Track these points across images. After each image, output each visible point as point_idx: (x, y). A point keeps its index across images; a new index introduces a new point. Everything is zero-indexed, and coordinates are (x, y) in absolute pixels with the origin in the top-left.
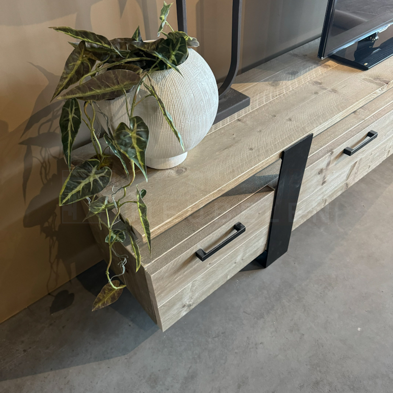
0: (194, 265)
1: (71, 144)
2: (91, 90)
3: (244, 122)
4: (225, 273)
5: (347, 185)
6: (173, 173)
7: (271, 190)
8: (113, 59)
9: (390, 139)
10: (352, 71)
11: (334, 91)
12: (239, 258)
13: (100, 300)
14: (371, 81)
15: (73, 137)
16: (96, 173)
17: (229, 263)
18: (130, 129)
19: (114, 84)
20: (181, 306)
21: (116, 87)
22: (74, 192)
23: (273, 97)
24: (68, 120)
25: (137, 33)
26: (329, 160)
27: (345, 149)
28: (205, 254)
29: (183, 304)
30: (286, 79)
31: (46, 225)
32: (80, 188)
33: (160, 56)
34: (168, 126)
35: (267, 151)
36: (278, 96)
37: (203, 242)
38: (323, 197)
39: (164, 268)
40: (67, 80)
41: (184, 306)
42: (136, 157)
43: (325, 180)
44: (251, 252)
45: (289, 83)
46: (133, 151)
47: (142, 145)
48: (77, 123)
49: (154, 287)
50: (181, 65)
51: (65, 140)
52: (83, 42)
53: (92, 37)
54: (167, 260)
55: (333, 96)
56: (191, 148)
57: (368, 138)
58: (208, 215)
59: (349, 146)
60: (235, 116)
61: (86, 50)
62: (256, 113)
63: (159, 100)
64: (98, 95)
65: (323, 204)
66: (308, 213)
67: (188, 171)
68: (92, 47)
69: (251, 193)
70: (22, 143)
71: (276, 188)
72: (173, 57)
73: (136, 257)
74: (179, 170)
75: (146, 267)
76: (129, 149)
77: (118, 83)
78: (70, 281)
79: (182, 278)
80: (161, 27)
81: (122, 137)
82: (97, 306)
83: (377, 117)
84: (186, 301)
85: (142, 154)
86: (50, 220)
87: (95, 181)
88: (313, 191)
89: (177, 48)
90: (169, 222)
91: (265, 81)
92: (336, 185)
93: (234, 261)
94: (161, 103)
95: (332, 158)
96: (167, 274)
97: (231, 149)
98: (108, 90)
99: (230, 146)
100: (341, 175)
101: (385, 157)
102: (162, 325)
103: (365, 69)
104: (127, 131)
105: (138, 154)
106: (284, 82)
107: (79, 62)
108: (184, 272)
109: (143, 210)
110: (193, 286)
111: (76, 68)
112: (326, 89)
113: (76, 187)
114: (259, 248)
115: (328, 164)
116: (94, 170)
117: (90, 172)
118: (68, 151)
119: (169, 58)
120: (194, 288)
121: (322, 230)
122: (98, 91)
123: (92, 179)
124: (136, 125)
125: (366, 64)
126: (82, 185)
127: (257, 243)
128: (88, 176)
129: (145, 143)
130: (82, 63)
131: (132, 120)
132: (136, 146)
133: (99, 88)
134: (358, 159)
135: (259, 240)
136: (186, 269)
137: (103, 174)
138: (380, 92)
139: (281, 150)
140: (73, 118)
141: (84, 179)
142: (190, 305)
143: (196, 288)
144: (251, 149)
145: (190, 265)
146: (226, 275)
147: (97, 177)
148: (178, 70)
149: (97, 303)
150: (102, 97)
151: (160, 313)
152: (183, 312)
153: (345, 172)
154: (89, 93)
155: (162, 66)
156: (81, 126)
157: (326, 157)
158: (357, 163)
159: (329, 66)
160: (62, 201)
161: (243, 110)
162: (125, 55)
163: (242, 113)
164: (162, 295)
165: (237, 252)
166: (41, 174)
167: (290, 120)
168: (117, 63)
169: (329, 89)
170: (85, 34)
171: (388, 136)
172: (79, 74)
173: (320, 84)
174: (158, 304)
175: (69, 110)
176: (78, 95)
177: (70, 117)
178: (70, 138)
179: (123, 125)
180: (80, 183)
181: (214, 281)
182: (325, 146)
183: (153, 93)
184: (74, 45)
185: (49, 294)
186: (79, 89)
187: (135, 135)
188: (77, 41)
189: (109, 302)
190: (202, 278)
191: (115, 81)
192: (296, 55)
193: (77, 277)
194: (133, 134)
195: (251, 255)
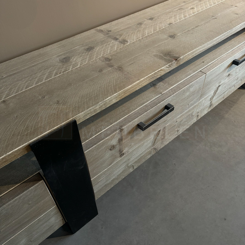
5: (155, 149)
9: (195, 106)
11: (120, 69)
23: (56, 74)
26: (119, 137)
27: (138, 124)
36: (62, 74)
43: (121, 152)
57: (166, 111)
59: (143, 121)
83: (173, 91)
100: (143, 144)
112: (112, 66)
115: (121, 140)
134: (161, 128)
138: (167, 69)
153: (147, 141)
157: (114, 135)
158: (161, 132)
171: (192, 105)
173: (110, 60)
182: (116, 123)
192: (101, 31)
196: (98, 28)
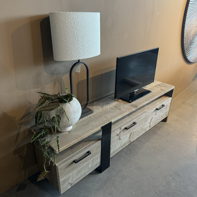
0: (73, 166)
1: (38, 123)
2: (46, 108)
3: (91, 118)
4: (85, 172)
5: (130, 141)
6: (67, 133)
7: (100, 140)
8: (52, 100)
9: (144, 125)
10: (126, 103)
11: (120, 109)
12: (90, 166)
13: (40, 177)
14: (132, 106)
15: (39, 121)
16: (44, 131)
17: (86, 168)
18: (56, 118)
19: (52, 107)
20: (68, 183)
21: (53, 107)
22: (36, 138)
23: (101, 111)
24: (38, 116)
25: (59, 93)
27: (125, 128)
28: (77, 161)
29: (69, 183)
30: (105, 105)
31: (21, 154)
32: (38, 136)
33: (65, 100)
34: (66, 117)
35: (97, 126)
37: (76, 156)
38: (121, 145)
39: (63, 165)
40: (38, 105)
41: (69, 184)
42: (57, 125)
43: (120, 138)
44: (95, 164)
45: (106, 106)
46: (56, 123)
47: (59, 122)
48: (41, 117)
49: (59, 172)
50: (71, 102)
51: (36, 122)
52: (44, 96)
53: (47, 95)
54: (64, 162)
55: (119, 111)
56: (73, 125)
57: (134, 124)
58: (79, 148)
59: (127, 127)
60: (89, 116)
61: (44, 97)
62: (95, 115)
63: (64, 111)
64: (47, 109)
65: (122, 148)
66: (116, 150)
67: (72, 132)
68: (46, 97)
69: (94, 141)
70: (19, 124)
71: (102, 139)
72: (69, 100)
73: (54, 162)
74: (69, 132)
75: (57, 164)
76: (55, 123)
77: (53, 106)
78: (25, 180)
79: (69, 170)
80: (65, 93)
81: (54, 120)
82: (39, 179)
83: (136, 117)
84: (70, 181)
85: (59, 124)
86: (22, 152)
87: (43, 134)
88: (116, 142)
89: (70, 97)
90: (65, 147)
91: (99, 106)
92: (125, 141)
93: (88, 167)
94: (65, 111)
95: (121, 130)
96: (63, 168)
97: (86, 126)
98: (50, 108)
99: (86, 125)
100: (126, 137)
101: (144, 132)
102: (61, 190)
103: (130, 102)
104: (55, 118)
105: (58, 124)
106: (105, 106)
107: (42, 101)
108: (70, 168)
109: (58, 141)
110: (73, 175)
111: (41, 102)
112: (117, 108)
113: (37, 136)
114: (98, 163)
115: (120, 132)
116: (44, 130)
117: (42, 131)
118: (37, 125)
119: (67, 100)
120: (73, 176)
121: (123, 159)
122: (48, 108)
123: (42, 133)
124: (57, 117)
125: (131, 101)
126: (39, 135)
127: (96, 161)
128: (41, 132)
129: (60, 121)
130: (43, 101)
131: (56, 116)
132: (57, 122)
133: (48, 107)
135: (97, 159)
136: (70, 167)
137: (46, 132)
138: (134, 109)
139: (102, 126)
140: (40, 115)
141: (40, 133)
142: (71, 184)
143: (74, 176)
144: (92, 126)
145: (72, 165)
146: (85, 173)
147: (44, 133)
148: (69, 103)
149: (39, 178)
150: (48, 110)
151: (61, 184)
152: (69, 186)
153: (127, 136)
154: (45, 109)
155: (65, 102)
156: (42, 117)
157: (119, 130)
158: (132, 133)
159: (120, 101)
160: (32, 141)
161: (91, 114)
162: (55, 99)
163: (91, 115)
164: (62, 176)
165: (89, 163)
166: (23, 135)
167: (105, 117)
168: (53, 101)
169: (118, 108)
170: (45, 94)
171: (143, 124)
172: (42, 104)
173: (116, 107)
174: (60, 180)
175: (39, 113)
176: (42, 109)
177: (39, 115)
178: (38, 121)
179: (54, 117)
180: (38, 135)
181: (81, 175)
183: (63, 109)
184: (41, 96)
185: (16, 185)
186: (42, 108)
187: (57, 119)
188: (42, 95)
189: (43, 178)
190: (76, 172)
191: (52, 106)
192: (109, 98)
193: (28, 178)
194: (56, 119)
195: (95, 166)
196: (108, 97)
